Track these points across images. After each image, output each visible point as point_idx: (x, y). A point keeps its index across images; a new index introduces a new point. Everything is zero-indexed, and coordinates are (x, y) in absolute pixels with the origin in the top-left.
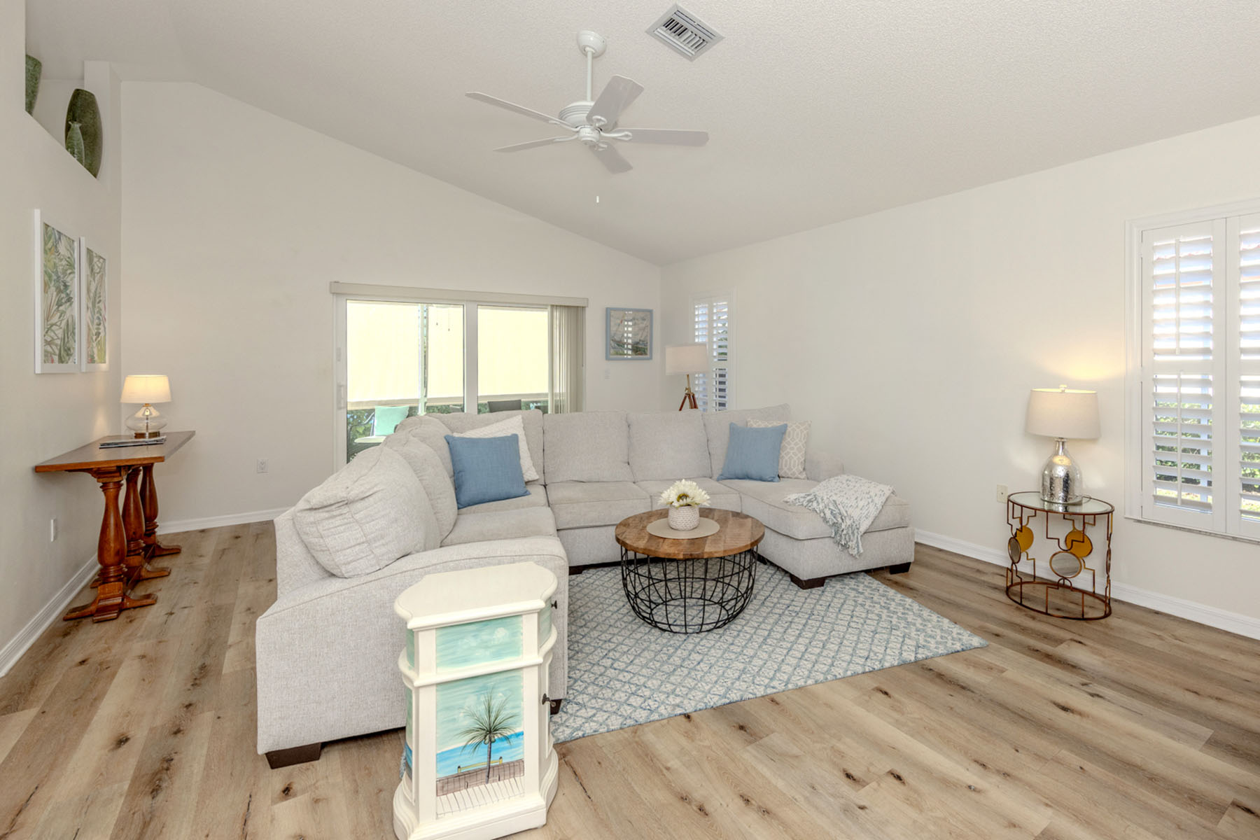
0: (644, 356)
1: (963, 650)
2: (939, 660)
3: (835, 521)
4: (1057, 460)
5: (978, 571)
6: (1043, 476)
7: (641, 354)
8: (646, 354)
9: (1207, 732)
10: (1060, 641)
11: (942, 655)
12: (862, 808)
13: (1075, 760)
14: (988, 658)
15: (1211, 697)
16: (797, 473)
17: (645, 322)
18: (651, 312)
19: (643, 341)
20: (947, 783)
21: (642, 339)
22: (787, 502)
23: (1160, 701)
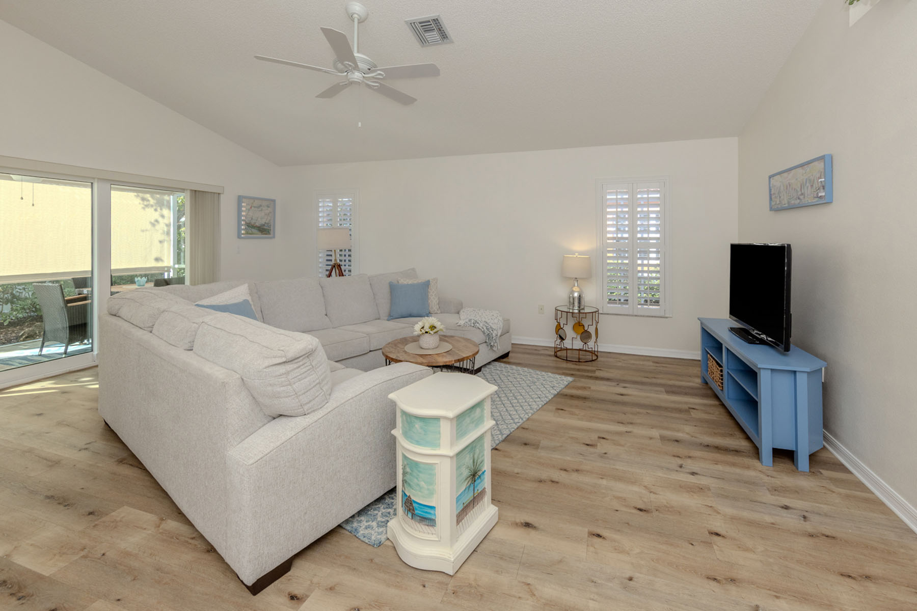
0: (269, 236)
1: (569, 384)
2: (564, 390)
3: (489, 332)
4: (574, 289)
5: (536, 350)
6: (570, 298)
7: (266, 234)
8: (269, 234)
9: (663, 389)
10: (594, 371)
11: (564, 388)
12: (605, 453)
13: (644, 411)
14: (579, 384)
15: (652, 378)
16: (436, 310)
17: (269, 209)
18: (274, 201)
19: (268, 224)
20: (620, 434)
21: (267, 222)
22: (460, 326)
23: (642, 383)
